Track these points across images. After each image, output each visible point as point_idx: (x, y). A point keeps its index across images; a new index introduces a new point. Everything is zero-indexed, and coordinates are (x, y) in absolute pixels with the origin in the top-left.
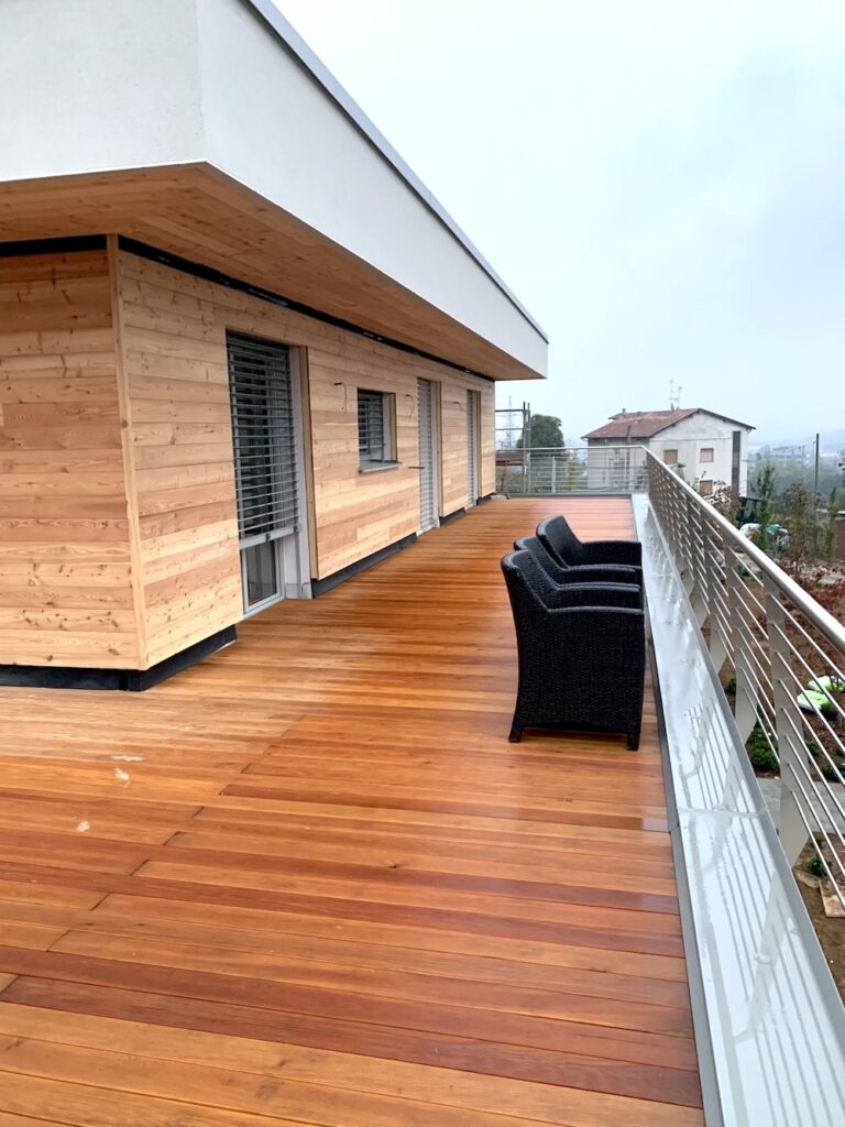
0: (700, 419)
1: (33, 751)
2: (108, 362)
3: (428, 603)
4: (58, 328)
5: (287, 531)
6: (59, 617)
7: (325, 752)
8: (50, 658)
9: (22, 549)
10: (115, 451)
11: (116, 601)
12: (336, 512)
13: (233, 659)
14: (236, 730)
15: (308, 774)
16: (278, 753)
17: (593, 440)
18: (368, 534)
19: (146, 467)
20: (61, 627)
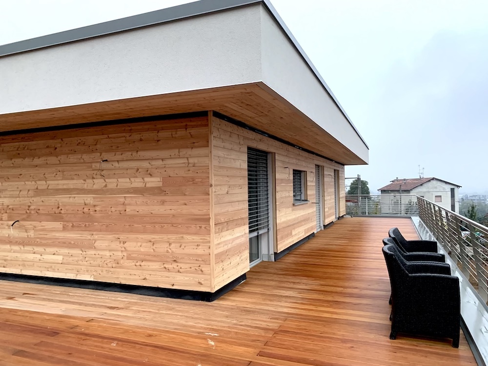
0: (434, 182)
1: (171, 328)
2: (206, 161)
3: (329, 266)
4: (187, 147)
5: (265, 230)
6: (179, 267)
7: (301, 338)
8: (173, 285)
9: (165, 237)
10: (207, 197)
11: (203, 261)
12: (284, 222)
13: (246, 289)
14: (257, 324)
15: (296, 349)
16: (279, 337)
17: (383, 191)
18: (296, 232)
19: (218, 203)
20: (179, 271)
